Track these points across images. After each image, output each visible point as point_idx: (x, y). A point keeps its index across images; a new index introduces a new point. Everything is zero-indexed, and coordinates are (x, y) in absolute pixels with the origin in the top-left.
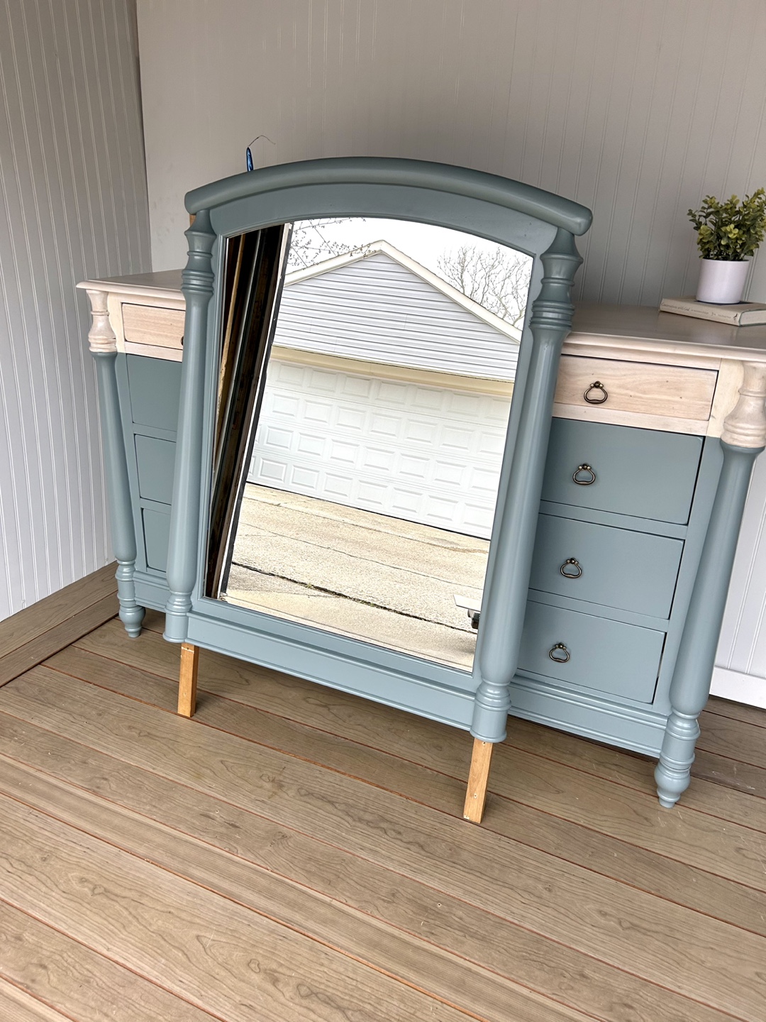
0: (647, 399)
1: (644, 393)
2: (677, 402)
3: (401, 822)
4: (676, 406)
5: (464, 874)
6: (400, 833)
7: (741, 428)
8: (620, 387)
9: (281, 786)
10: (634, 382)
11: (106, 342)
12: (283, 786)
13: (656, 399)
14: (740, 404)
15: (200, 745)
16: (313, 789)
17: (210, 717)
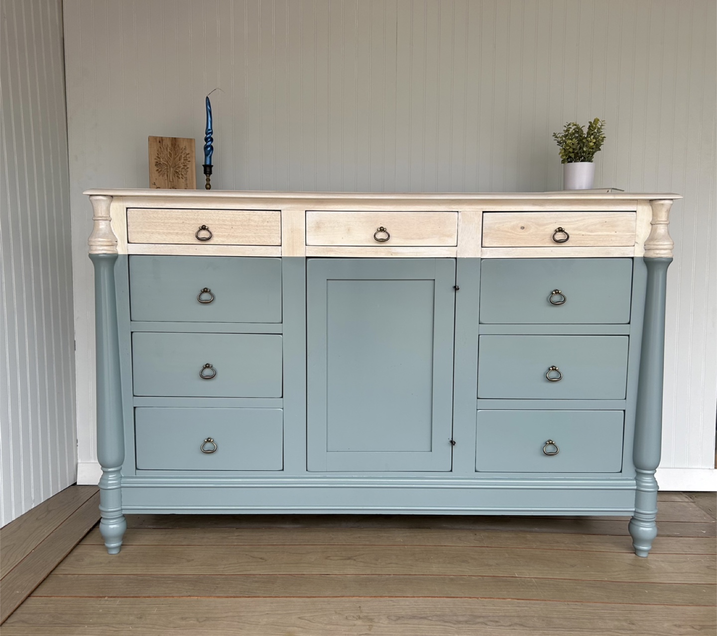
0: (595, 235)
1: (592, 231)
2: (613, 235)
3: (491, 614)
4: (614, 238)
5: (568, 632)
6: (497, 622)
7: (661, 245)
8: (575, 229)
9: (371, 620)
10: (584, 225)
11: (110, 244)
12: (373, 619)
13: (599, 235)
14: (653, 231)
15: (267, 612)
16: (400, 613)
17: (255, 591)
